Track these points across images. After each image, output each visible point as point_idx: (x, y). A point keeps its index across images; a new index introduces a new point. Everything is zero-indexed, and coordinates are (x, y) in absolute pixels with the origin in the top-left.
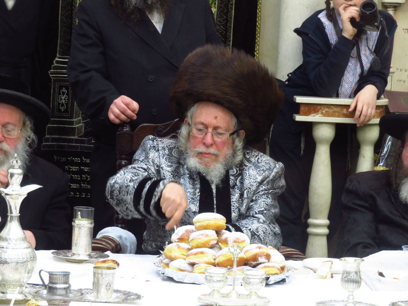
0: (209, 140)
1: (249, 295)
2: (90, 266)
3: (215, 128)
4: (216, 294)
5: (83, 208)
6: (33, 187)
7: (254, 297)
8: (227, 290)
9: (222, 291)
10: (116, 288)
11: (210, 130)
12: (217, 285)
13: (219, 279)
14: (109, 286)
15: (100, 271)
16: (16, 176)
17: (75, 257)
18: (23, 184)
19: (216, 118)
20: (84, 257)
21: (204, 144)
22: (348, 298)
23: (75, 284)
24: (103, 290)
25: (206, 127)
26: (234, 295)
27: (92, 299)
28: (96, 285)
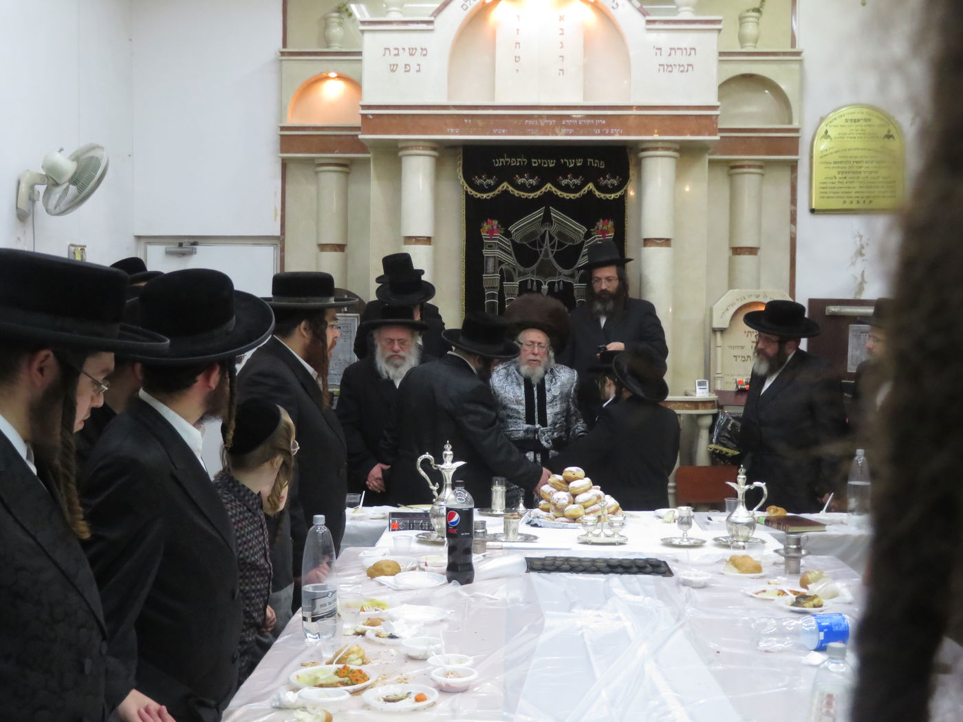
0: (536, 351)
1: (613, 535)
2: (502, 519)
3: (539, 343)
4: (590, 535)
5: (499, 479)
6: (460, 464)
7: (616, 536)
8: (597, 532)
9: (594, 532)
10: (520, 532)
11: (536, 345)
12: (591, 529)
13: (591, 524)
14: (515, 530)
15: (508, 520)
16: (448, 457)
17: (495, 513)
18: (453, 462)
19: (539, 337)
20: (499, 513)
21: (533, 354)
22: (683, 535)
23: (490, 531)
24: (511, 534)
25: (533, 342)
26: (602, 535)
27: (504, 540)
28: (506, 530)
